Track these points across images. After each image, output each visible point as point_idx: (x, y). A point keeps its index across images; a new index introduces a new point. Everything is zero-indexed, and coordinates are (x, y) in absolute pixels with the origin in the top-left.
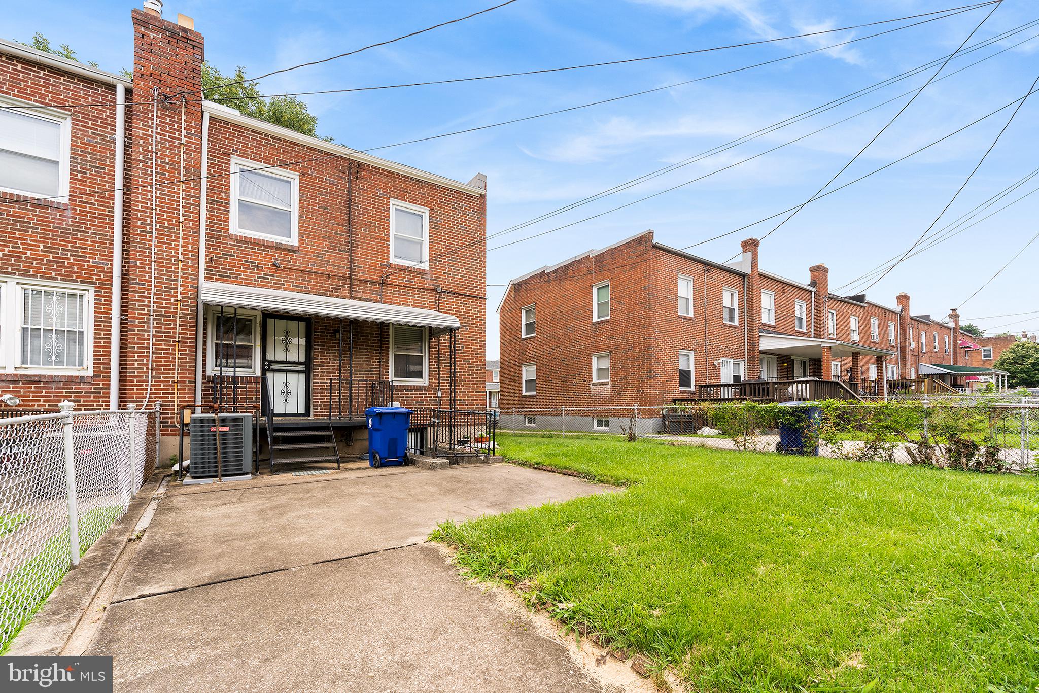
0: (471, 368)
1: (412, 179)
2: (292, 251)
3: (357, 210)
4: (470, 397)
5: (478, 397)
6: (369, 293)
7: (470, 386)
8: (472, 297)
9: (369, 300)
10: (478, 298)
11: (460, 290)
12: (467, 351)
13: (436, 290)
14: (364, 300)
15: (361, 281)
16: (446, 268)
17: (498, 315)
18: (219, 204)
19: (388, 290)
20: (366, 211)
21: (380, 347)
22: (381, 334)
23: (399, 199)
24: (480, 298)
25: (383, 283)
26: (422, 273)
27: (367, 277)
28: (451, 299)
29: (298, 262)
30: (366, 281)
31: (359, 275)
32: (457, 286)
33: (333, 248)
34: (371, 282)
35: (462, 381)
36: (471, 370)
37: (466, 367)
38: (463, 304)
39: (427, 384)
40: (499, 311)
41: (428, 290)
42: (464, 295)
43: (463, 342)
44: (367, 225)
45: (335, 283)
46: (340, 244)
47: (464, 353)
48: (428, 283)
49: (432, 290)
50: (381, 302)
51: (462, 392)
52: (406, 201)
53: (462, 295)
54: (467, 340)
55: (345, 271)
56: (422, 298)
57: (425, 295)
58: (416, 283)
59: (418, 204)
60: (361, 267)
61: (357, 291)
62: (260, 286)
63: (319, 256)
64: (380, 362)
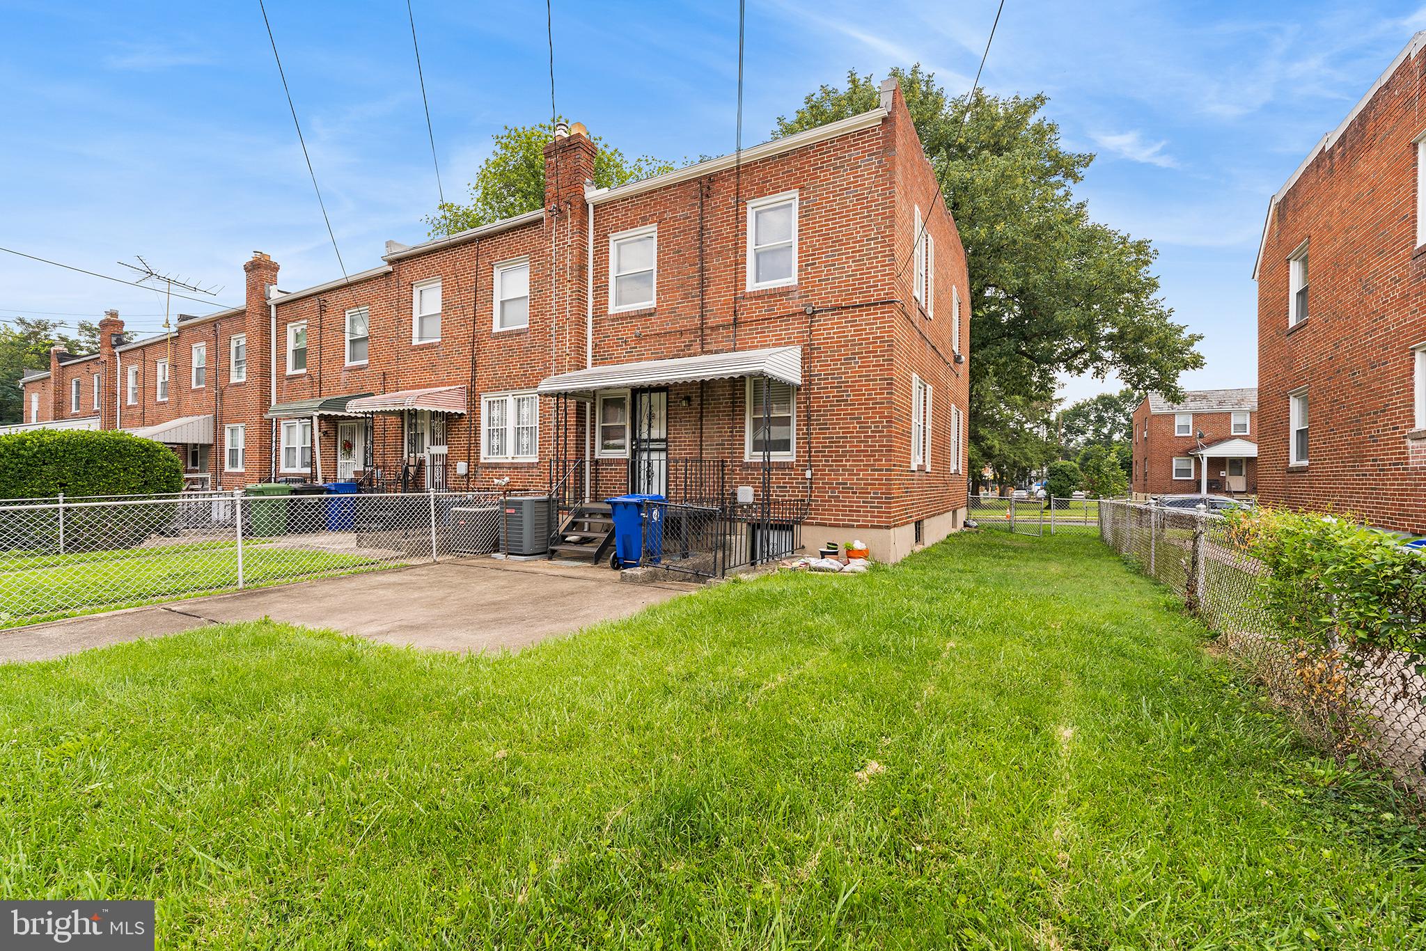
0: (864, 428)
1: (773, 158)
2: (651, 315)
3: (709, 238)
4: (862, 479)
5: (877, 479)
6: (721, 342)
7: (862, 461)
8: (867, 305)
9: (721, 351)
10: (877, 304)
11: (845, 300)
12: (857, 400)
13: (804, 313)
14: (716, 352)
15: (712, 328)
16: (823, 271)
17: (1256, 284)
18: (601, 289)
19: (743, 331)
20: (719, 234)
21: (733, 411)
22: (733, 394)
23: (758, 197)
24: (882, 303)
25: (736, 323)
26: (785, 292)
27: (719, 321)
28: (830, 319)
29: (656, 325)
30: (718, 327)
31: (711, 322)
32: (839, 296)
33: (685, 297)
34: (723, 326)
35: (848, 451)
36: (862, 432)
37: (855, 428)
38: (849, 322)
39: (793, 459)
40: (1257, 274)
41: (794, 315)
42: (853, 307)
43: (850, 386)
44: (719, 252)
45: (687, 339)
46: (693, 289)
47: (850, 405)
48: (795, 305)
49: (800, 313)
50: (734, 350)
51: (848, 470)
52: (766, 195)
53: (848, 307)
54: (856, 381)
55: (697, 321)
56: (785, 330)
57: (791, 324)
58: (778, 310)
59: (782, 191)
60: (712, 310)
61: (708, 343)
62: (628, 361)
63: (673, 310)
64: (731, 432)
